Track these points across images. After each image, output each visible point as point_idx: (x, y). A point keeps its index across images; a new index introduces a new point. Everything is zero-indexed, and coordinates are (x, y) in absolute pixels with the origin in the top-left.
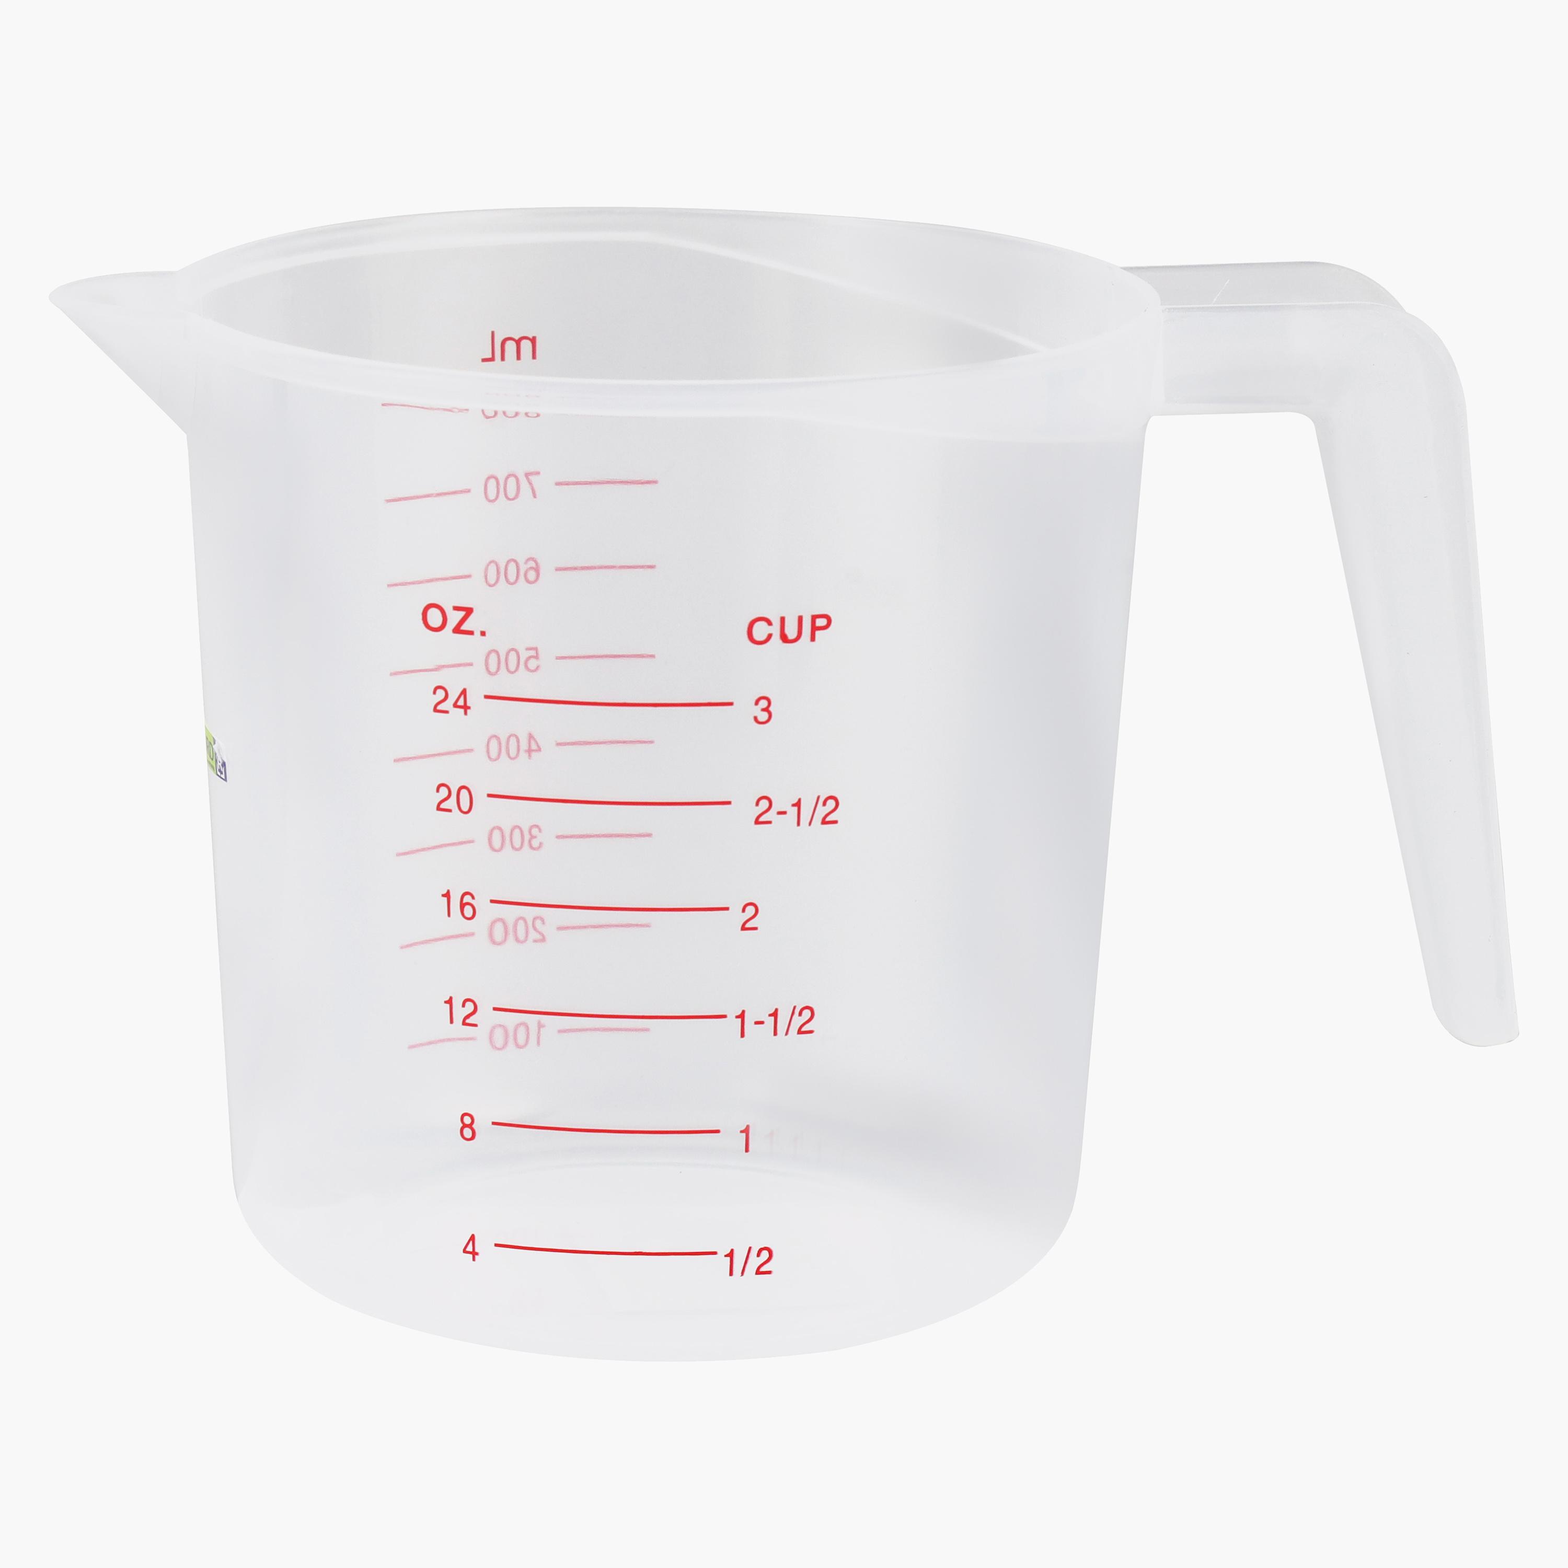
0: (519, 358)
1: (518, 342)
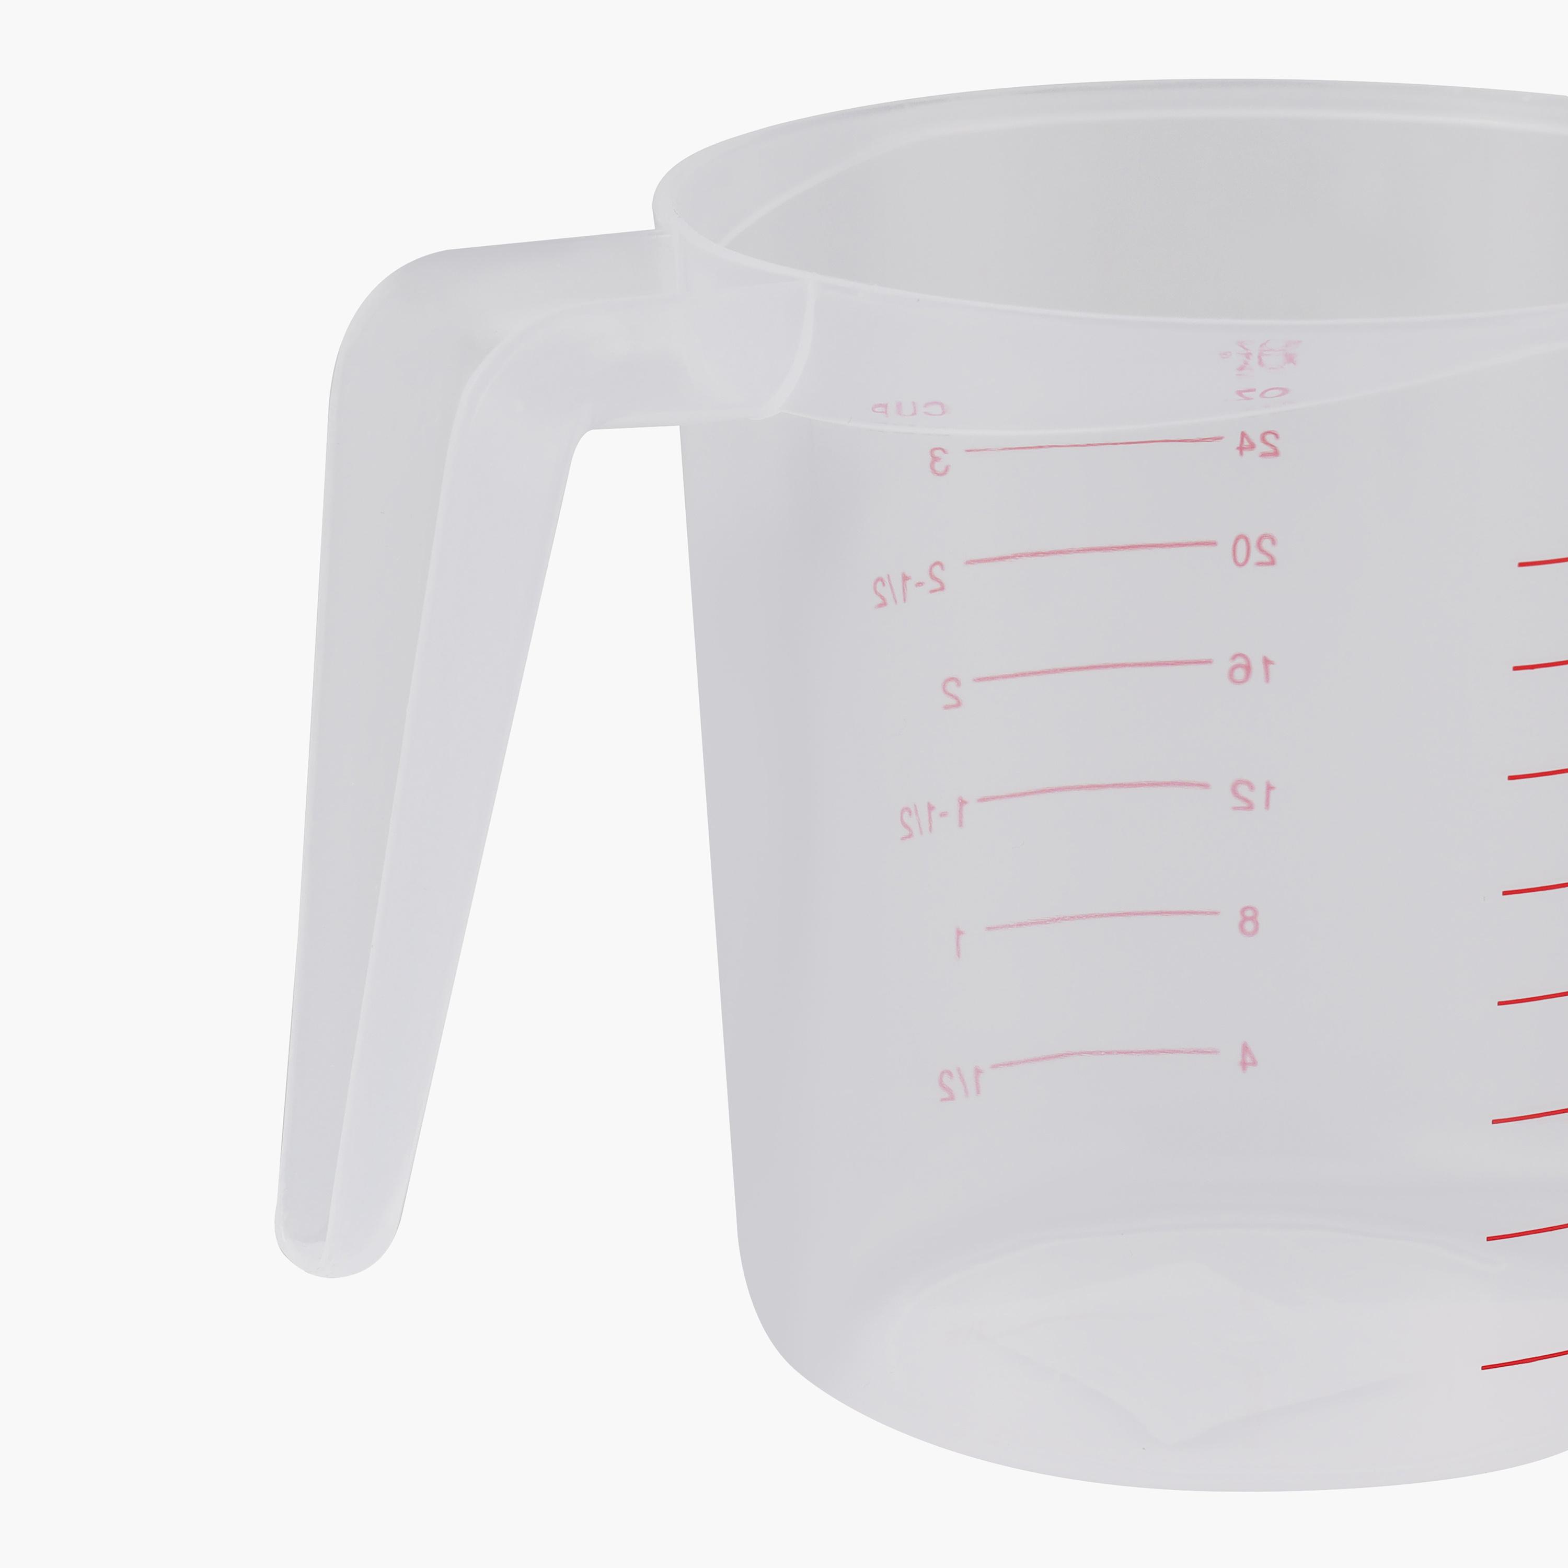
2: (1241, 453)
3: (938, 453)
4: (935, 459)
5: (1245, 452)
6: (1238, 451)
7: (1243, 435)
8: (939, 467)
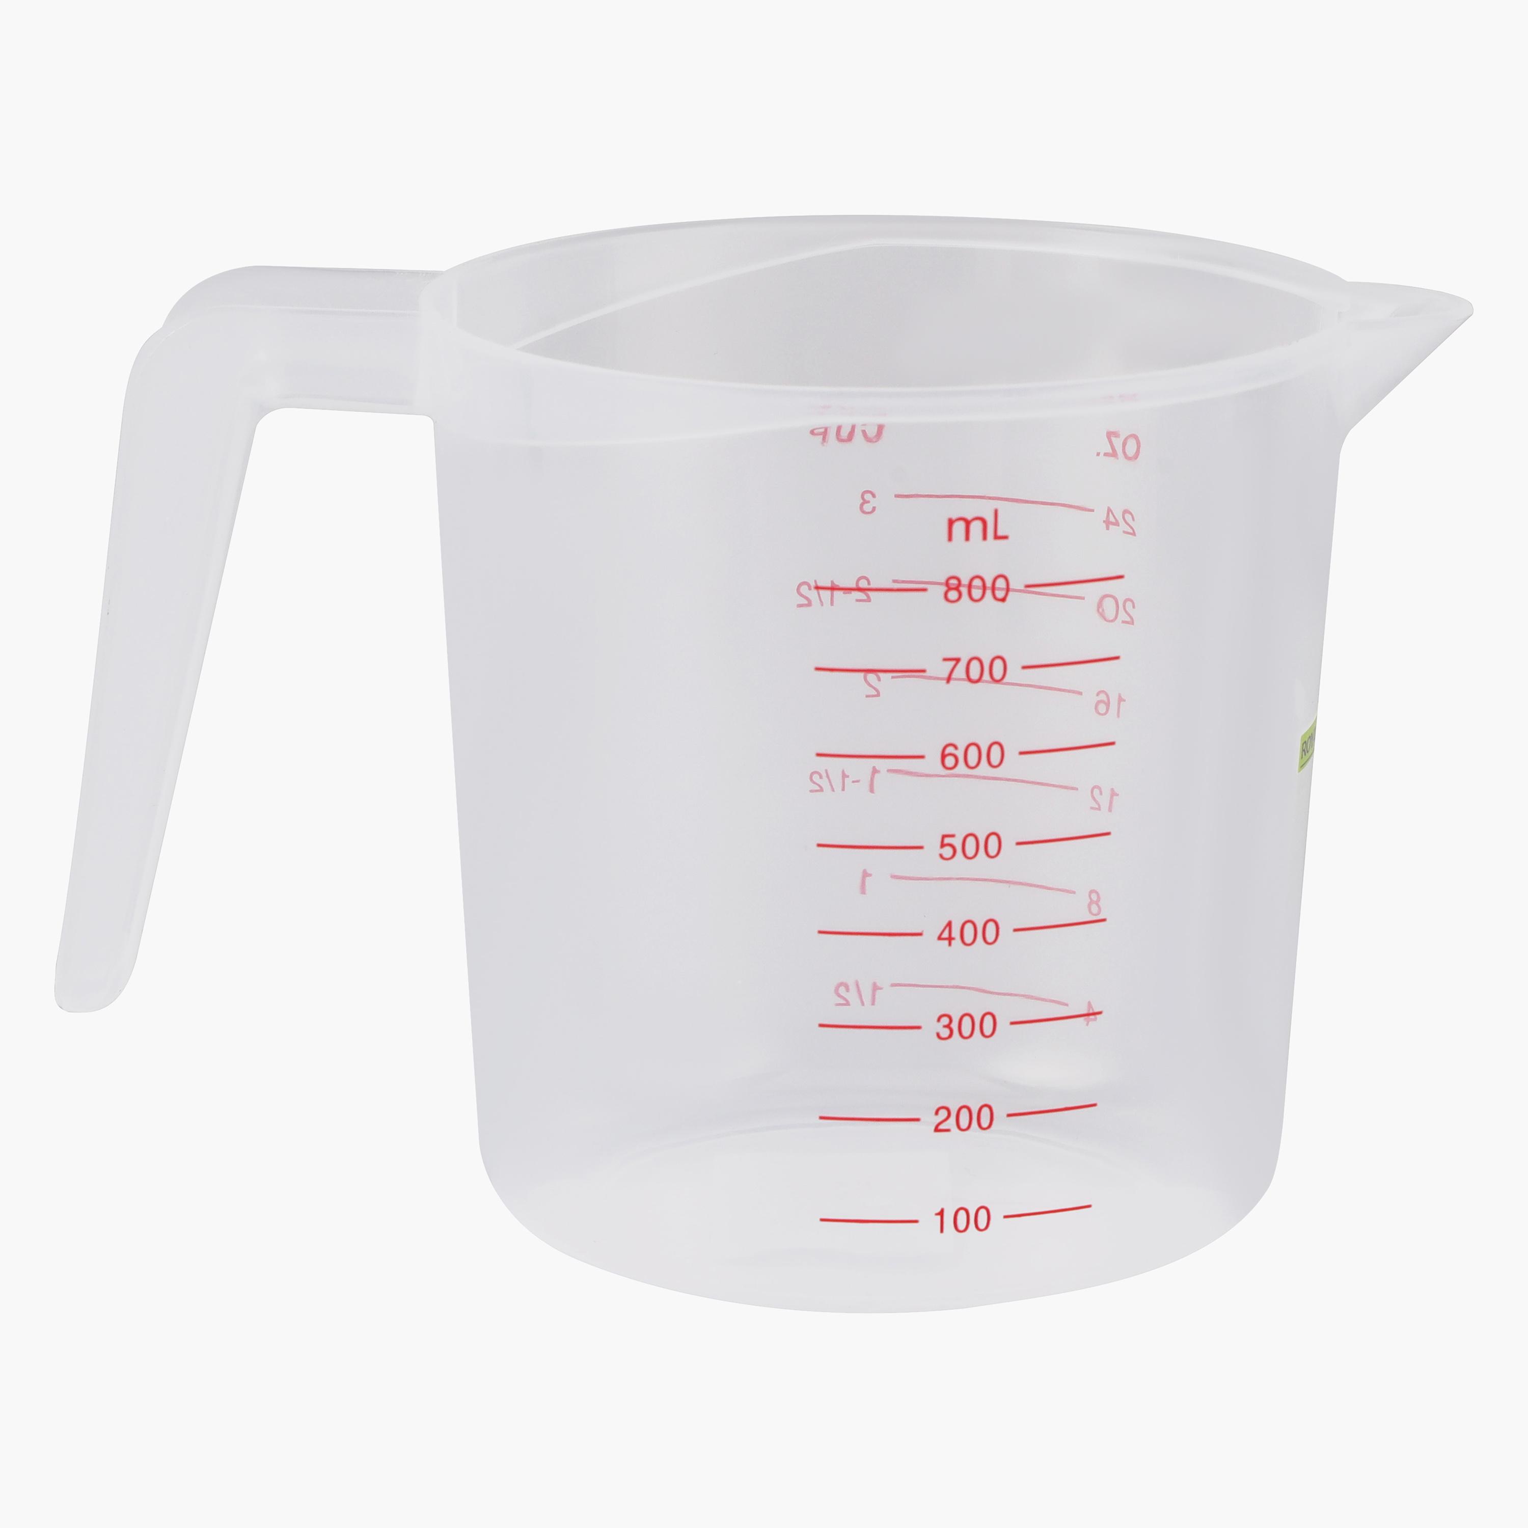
0: (967, 538)
1: (968, 523)
2: (1108, 528)
3: (868, 497)
4: (865, 502)
5: (1111, 527)
6: (1104, 525)
7: (1109, 510)
8: (868, 508)
